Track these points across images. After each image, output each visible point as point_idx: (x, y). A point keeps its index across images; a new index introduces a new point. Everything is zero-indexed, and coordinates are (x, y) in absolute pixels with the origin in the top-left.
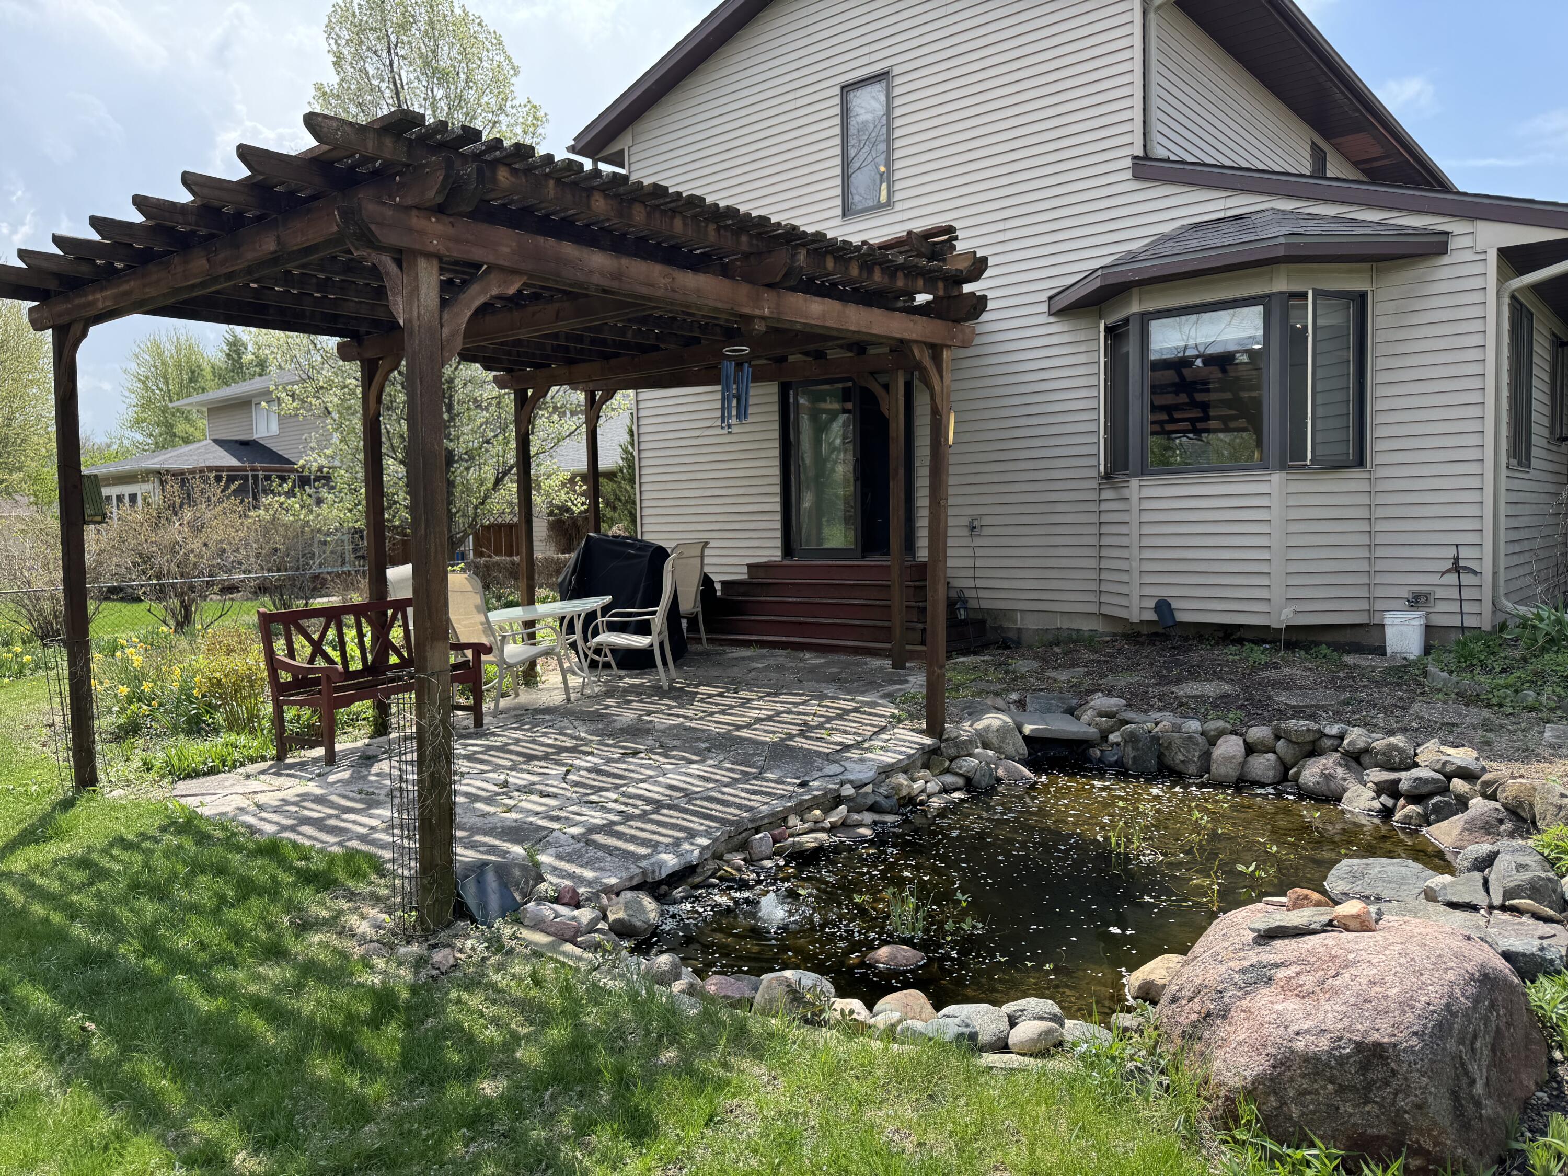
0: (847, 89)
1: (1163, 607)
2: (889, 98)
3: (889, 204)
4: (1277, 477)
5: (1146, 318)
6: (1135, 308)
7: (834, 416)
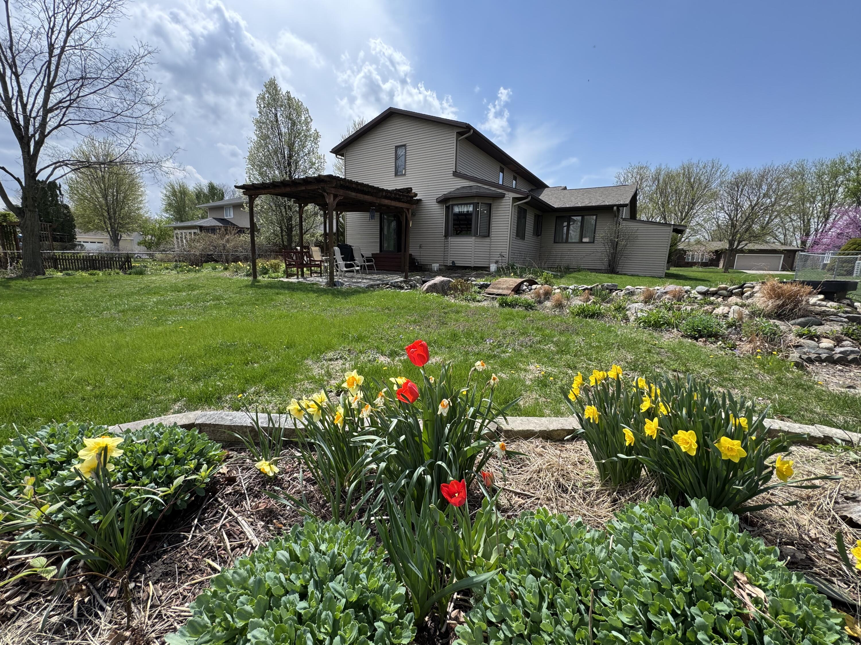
0: (397, 147)
1: (453, 262)
2: (406, 151)
3: (405, 174)
4: (473, 238)
5: (453, 205)
6: (451, 203)
7: (392, 221)
